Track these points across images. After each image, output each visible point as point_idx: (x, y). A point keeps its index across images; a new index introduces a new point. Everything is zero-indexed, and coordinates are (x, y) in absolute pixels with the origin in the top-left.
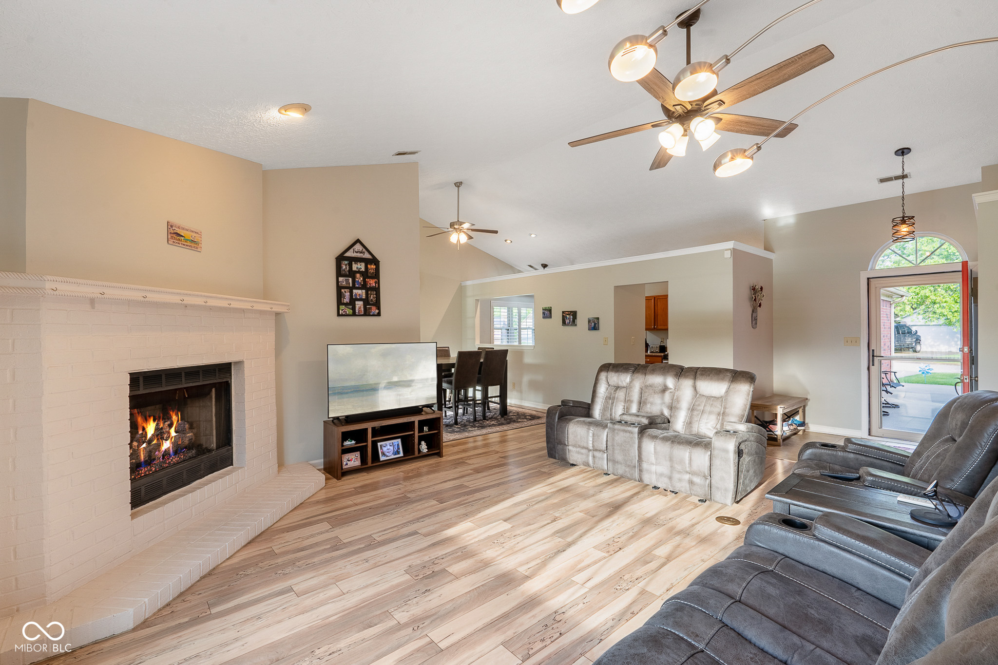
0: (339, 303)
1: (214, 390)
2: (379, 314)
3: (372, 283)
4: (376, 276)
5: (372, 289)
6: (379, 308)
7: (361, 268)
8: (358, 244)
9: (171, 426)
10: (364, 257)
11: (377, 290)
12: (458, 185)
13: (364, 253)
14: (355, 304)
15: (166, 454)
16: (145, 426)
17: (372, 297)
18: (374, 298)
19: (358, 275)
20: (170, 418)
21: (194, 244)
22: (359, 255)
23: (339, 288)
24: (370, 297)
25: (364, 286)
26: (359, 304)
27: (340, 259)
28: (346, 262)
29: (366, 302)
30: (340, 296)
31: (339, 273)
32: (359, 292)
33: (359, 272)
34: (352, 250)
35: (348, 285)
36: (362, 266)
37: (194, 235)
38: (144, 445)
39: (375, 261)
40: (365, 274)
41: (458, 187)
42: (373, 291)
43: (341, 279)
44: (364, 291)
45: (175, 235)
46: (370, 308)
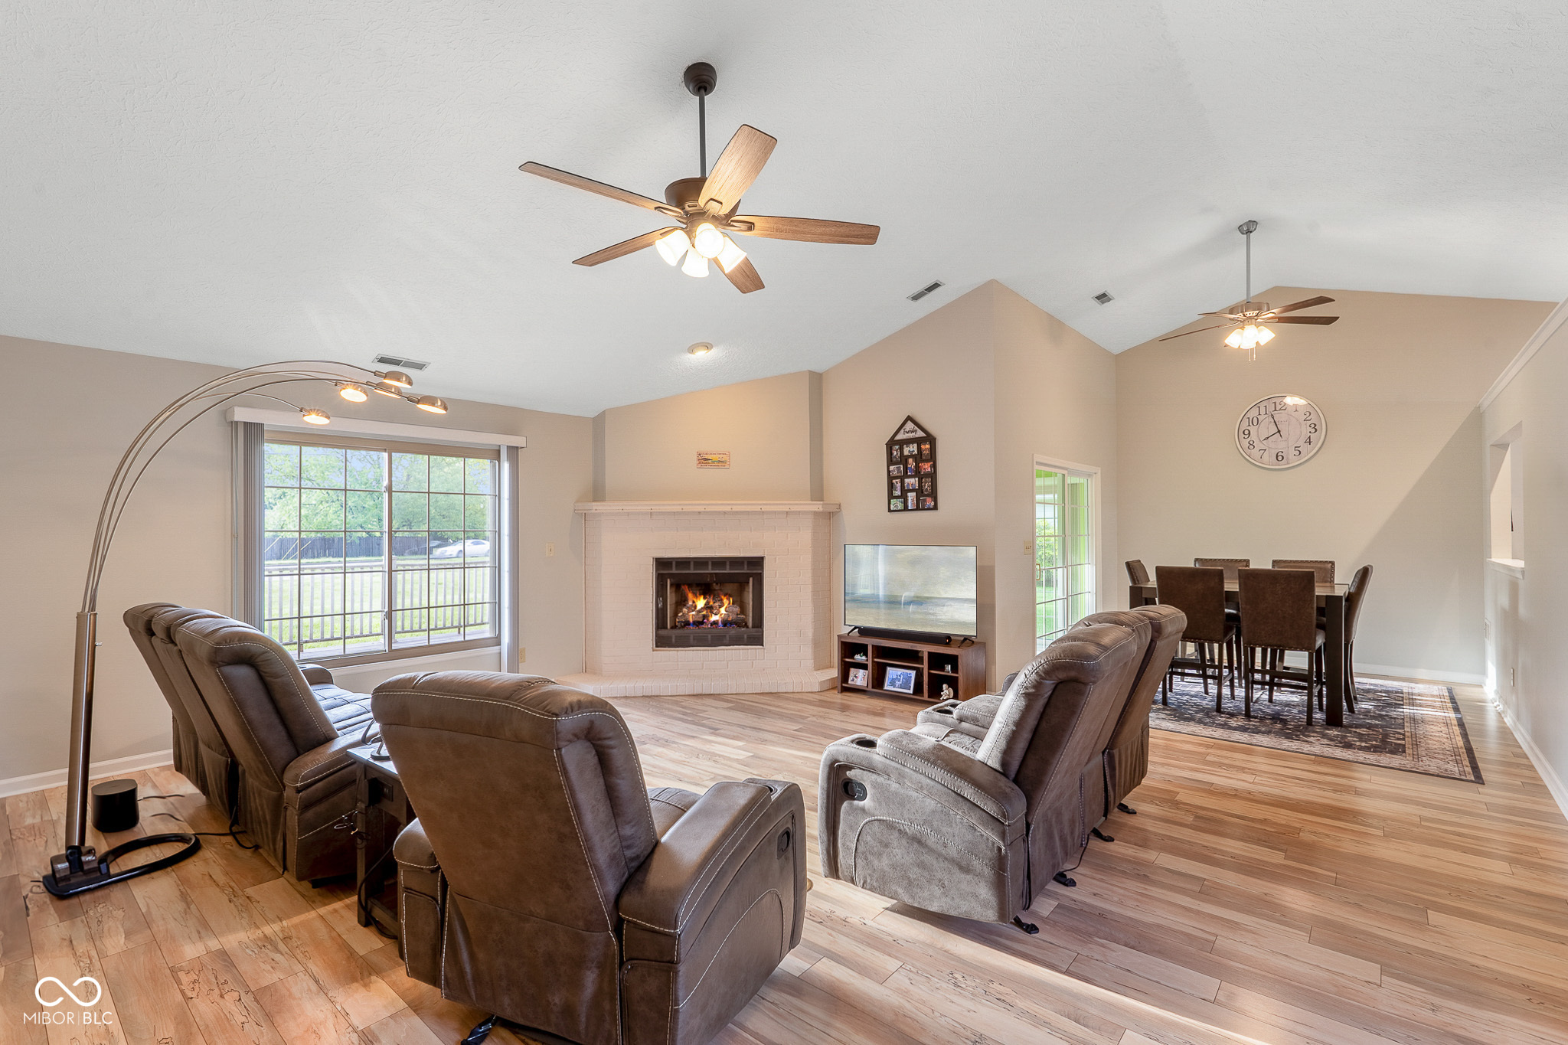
0: (891, 496)
1: (751, 579)
2: (935, 508)
3: (927, 467)
4: (932, 457)
5: (927, 475)
6: (935, 500)
7: (914, 451)
8: (909, 422)
9: (720, 607)
10: (917, 436)
11: (933, 476)
12: (1248, 228)
13: (916, 431)
14: (907, 496)
15: (715, 623)
16: (695, 600)
17: (927, 486)
18: (929, 486)
19: (910, 460)
20: (722, 600)
21: (721, 463)
22: (911, 435)
23: (890, 478)
24: (925, 485)
25: (917, 473)
26: (911, 497)
27: (890, 444)
28: (897, 447)
29: (920, 492)
30: (891, 487)
31: (891, 461)
32: (912, 480)
33: (911, 456)
34: (902, 431)
35: (899, 474)
36: (913, 448)
37: (721, 456)
38: (694, 613)
39: (930, 439)
40: (919, 458)
41: (1249, 232)
42: (928, 478)
43: (891, 468)
44: (917, 479)
45: (704, 461)
46: (925, 500)
